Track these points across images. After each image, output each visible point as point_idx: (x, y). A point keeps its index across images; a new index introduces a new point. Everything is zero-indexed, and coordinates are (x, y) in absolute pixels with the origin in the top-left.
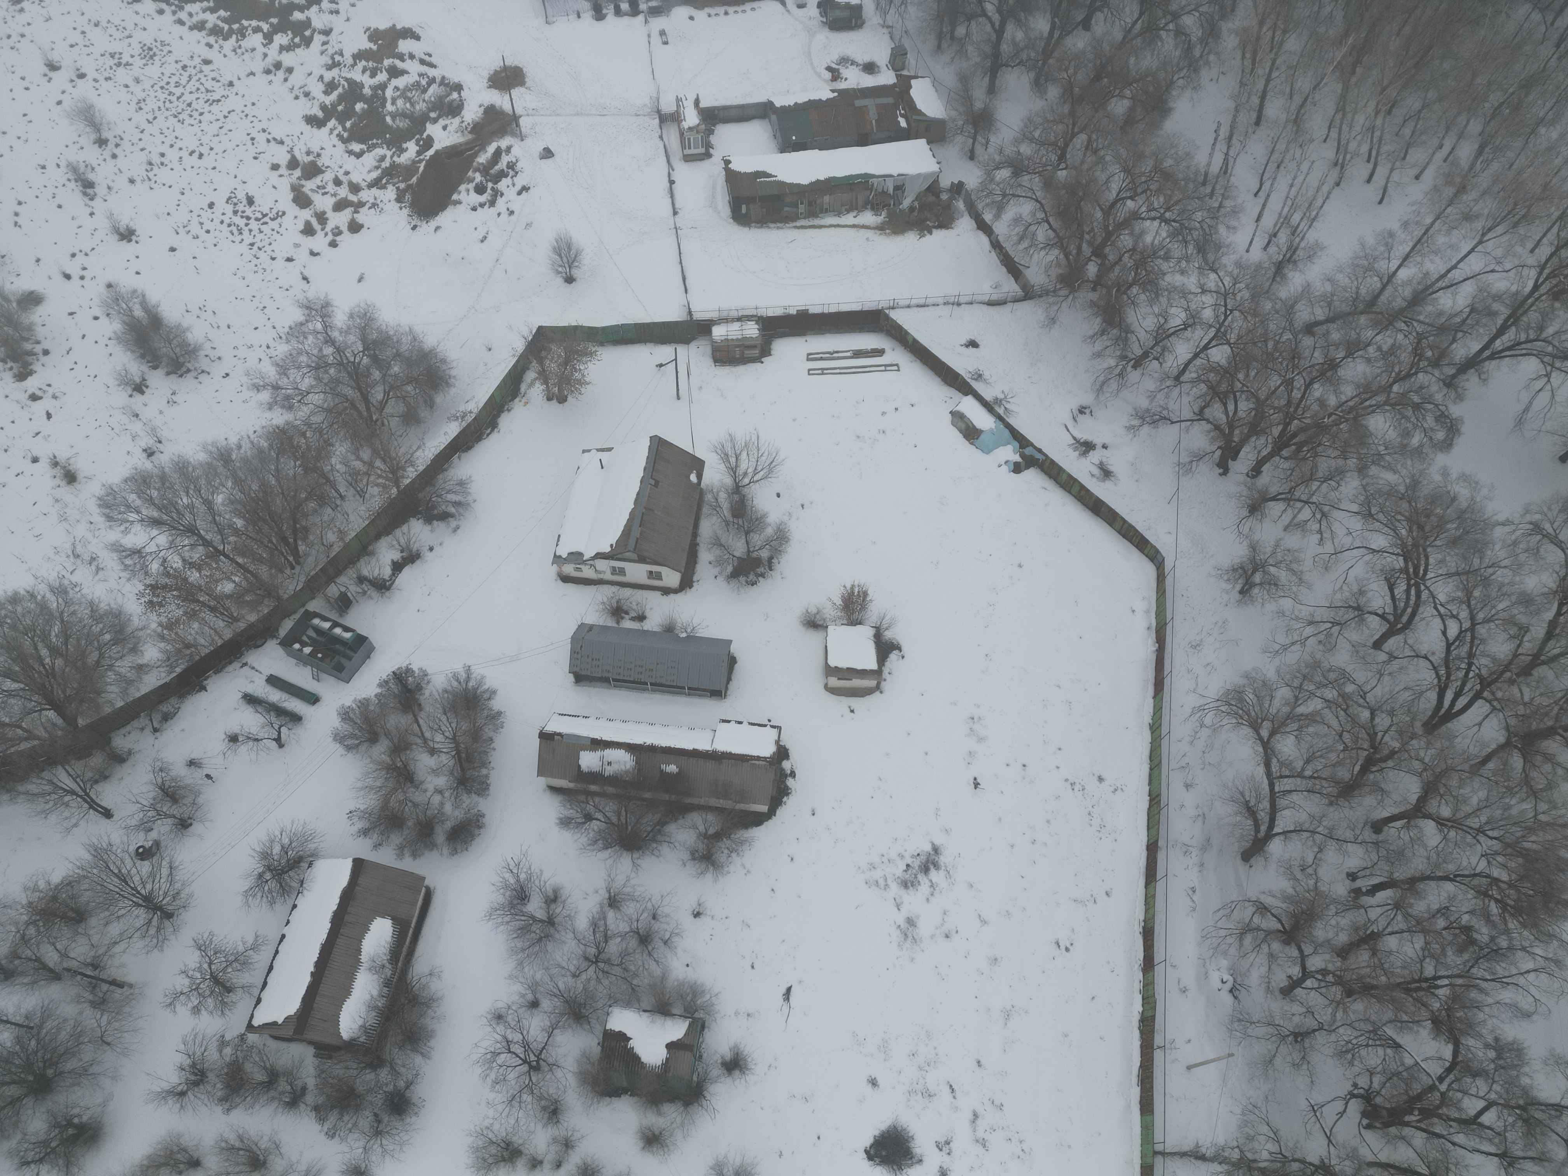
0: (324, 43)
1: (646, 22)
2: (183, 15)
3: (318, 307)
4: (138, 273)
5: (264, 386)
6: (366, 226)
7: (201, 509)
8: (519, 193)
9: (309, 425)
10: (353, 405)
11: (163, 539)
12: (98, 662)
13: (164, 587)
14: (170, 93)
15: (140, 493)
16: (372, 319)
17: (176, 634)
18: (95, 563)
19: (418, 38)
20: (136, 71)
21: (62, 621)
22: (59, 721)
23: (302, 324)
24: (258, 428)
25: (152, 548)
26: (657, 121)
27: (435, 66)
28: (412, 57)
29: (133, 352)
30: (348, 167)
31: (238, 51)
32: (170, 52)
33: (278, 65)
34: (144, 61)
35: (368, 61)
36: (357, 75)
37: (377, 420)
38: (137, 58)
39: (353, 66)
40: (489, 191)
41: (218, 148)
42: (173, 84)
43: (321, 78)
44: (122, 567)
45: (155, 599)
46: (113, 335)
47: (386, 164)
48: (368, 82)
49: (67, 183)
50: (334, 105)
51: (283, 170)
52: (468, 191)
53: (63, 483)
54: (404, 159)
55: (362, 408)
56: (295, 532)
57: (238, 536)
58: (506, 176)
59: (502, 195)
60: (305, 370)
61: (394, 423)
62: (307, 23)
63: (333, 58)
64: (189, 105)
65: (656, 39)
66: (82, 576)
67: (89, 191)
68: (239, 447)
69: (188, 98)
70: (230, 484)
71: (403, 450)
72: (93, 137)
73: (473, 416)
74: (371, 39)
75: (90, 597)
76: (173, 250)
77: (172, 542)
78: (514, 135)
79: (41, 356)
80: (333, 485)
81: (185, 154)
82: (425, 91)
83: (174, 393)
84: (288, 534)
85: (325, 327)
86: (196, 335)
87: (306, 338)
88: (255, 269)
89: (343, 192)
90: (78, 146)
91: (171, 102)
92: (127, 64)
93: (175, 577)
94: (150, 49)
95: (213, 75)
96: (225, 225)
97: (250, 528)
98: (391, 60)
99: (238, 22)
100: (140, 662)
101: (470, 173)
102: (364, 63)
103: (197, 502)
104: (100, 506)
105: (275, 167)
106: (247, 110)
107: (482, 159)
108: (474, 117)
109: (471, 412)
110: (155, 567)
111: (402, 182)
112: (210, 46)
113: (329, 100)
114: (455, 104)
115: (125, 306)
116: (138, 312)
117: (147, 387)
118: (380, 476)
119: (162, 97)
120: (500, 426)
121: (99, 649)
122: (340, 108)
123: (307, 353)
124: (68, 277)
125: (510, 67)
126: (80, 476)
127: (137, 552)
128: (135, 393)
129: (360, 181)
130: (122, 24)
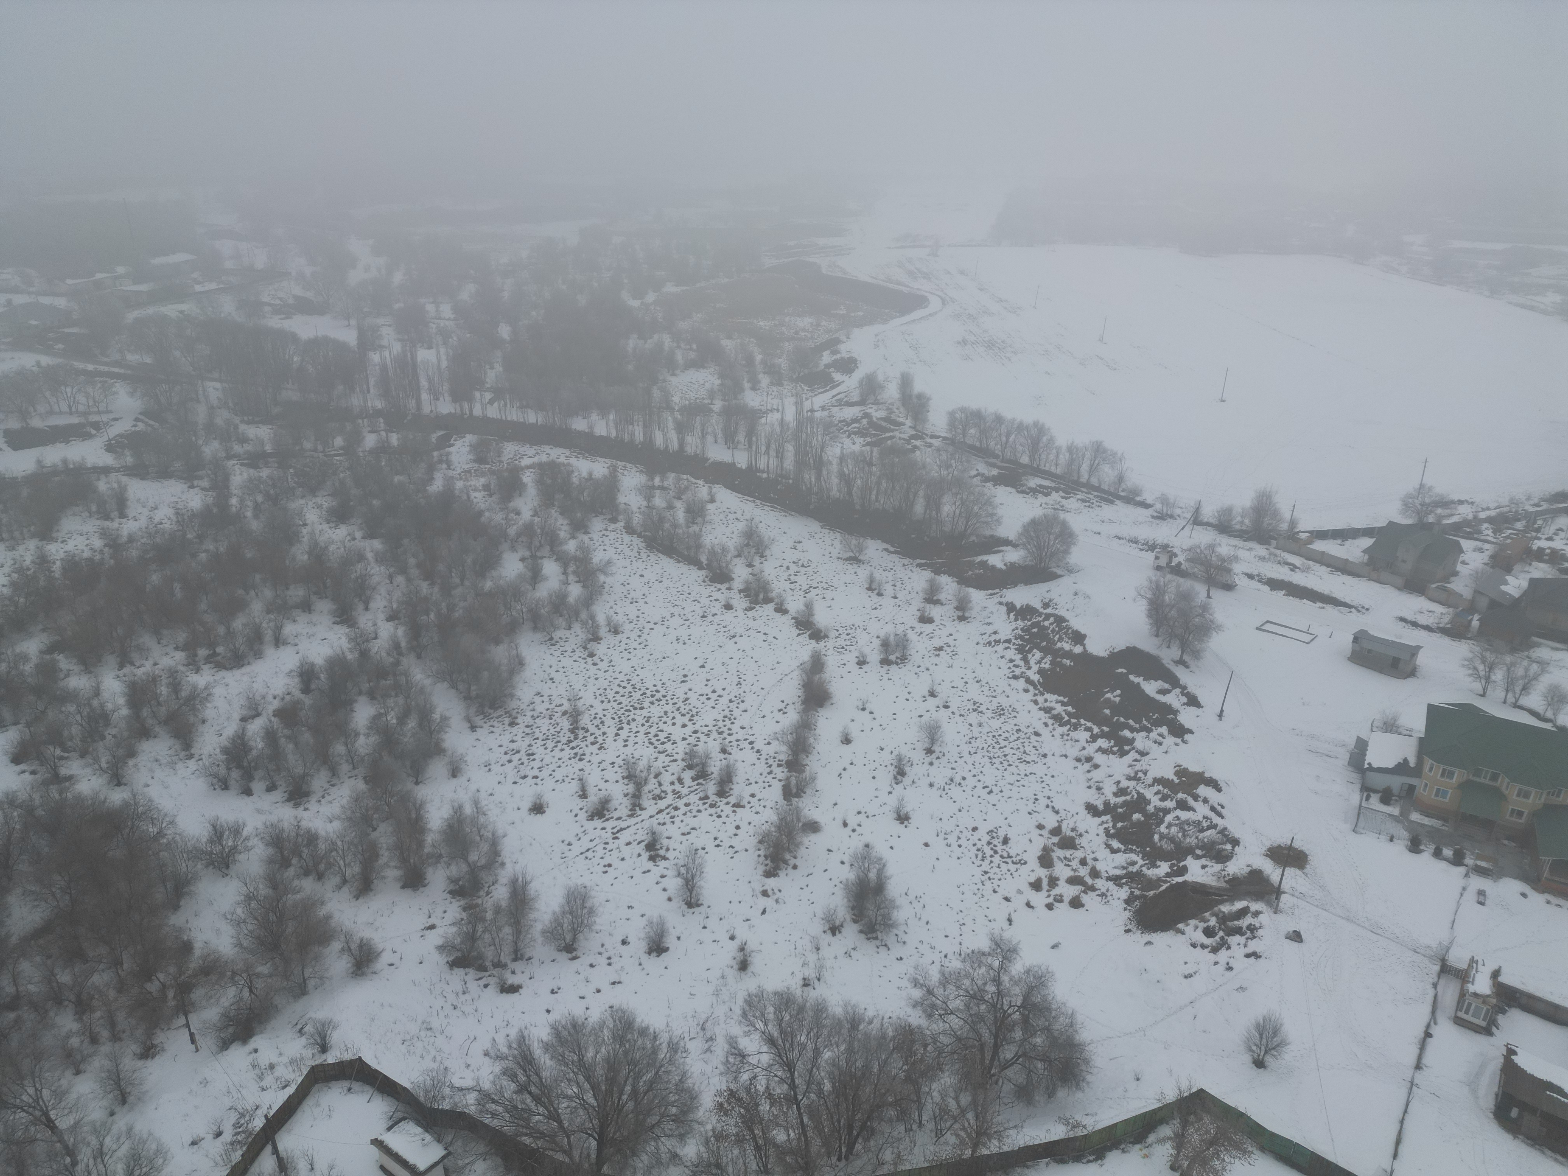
0: (1136, 760)
1: (1467, 875)
2: (1040, 699)
3: (1005, 948)
4: (892, 848)
5: (922, 985)
6: (1086, 908)
7: (810, 1054)
8: (1248, 956)
9: (935, 1041)
10: (982, 1046)
11: (766, 1059)
12: (653, 1126)
13: (739, 1100)
14: (997, 743)
15: (778, 1010)
16: (1043, 984)
17: (718, 1148)
18: (710, 1043)
19: (1219, 790)
20: (984, 719)
21: (657, 1073)
22: (594, 1156)
23: (984, 954)
24: (894, 1016)
25: (753, 1060)
26: (1437, 968)
27: (1222, 817)
28: (1205, 801)
29: (849, 901)
30: (1098, 855)
31: (1065, 737)
32: (1015, 717)
33: (1089, 759)
34: (993, 715)
35: (1164, 788)
36: (1149, 794)
37: (993, 1075)
38: (990, 711)
39: (1150, 786)
40: (1217, 938)
41: (1007, 793)
42: (1002, 738)
43: (1119, 782)
44: (724, 1060)
45: (726, 1105)
46: (844, 881)
47: (1134, 869)
48: (1155, 802)
49: (889, 766)
50: (1116, 806)
51: (1045, 832)
52: (1196, 927)
53: (736, 967)
54: (1152, 873)
55: (988, 1055)
56: (863, 1127)
57: (819, 1097)
58: (1242, 934)
59: (1229, 948)
60: (962, 993)
61: (1008, 1087)
62: (1131, 742)
63: (1136, 773)
64: (1005, 756)
65: (1471, 896)
66: (695, 1047)
67: (899, 777)
68: (871, 1022)
69: (1007, 750)
70: (842, 1048)
71: (1000, 1119)
72: (927, 745)
73: (1085, 1132)
74: (1177, 774)
75: (687, 1068)
76: (926, 845)
77: (771, 1066)
78: (1269, 904)
79: (790, 868)
80: (920, 1108)
81: (980, 785)
82: (1202, 830)
83: (854, 949)
84: (857, 1125)
85: (1001, 967)
86: (900, 915)
87: (980, 967)
88: (976, 892)
89: (1083, 872)
90: (913, 746)
91: (994, 747)
92: (981, 712)
93: (752, 1097)
94: (1003, 710)
95: (1036, 744)
96: (975, 848)
97: (832, 1097)
98: (1185, 796)
99: (1078, 718)
100: (678, 1151)
101: (1207, 914)
102: (1160, 787)
103: (810, 1046)
104: (746, 1001)
105: (1040, 827)
106: (1045, 778)
107: (1226, 908)
108: (1237, 871)
109: (1084, 1127)
110: (745, 1077)
111: (1139, 889)
112: (1046, 725)
113: (1114, 800)
114: (1224, 853)
115: (867, 865)
116: (872, 875)
117: (840, 932)
118: (964, 1129)
119: (990, 741)
120: (1105, 1161)
121: (662, 1116)
122: (1120, 810)
123: (973, 980)
124: (845, 825)
125: (1296, 849)
126: (751, 969)
127: (742, 1056)
128: (829, 932)
129: (1102, 871)
130: (996, 688)
